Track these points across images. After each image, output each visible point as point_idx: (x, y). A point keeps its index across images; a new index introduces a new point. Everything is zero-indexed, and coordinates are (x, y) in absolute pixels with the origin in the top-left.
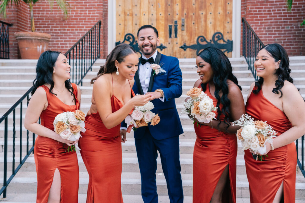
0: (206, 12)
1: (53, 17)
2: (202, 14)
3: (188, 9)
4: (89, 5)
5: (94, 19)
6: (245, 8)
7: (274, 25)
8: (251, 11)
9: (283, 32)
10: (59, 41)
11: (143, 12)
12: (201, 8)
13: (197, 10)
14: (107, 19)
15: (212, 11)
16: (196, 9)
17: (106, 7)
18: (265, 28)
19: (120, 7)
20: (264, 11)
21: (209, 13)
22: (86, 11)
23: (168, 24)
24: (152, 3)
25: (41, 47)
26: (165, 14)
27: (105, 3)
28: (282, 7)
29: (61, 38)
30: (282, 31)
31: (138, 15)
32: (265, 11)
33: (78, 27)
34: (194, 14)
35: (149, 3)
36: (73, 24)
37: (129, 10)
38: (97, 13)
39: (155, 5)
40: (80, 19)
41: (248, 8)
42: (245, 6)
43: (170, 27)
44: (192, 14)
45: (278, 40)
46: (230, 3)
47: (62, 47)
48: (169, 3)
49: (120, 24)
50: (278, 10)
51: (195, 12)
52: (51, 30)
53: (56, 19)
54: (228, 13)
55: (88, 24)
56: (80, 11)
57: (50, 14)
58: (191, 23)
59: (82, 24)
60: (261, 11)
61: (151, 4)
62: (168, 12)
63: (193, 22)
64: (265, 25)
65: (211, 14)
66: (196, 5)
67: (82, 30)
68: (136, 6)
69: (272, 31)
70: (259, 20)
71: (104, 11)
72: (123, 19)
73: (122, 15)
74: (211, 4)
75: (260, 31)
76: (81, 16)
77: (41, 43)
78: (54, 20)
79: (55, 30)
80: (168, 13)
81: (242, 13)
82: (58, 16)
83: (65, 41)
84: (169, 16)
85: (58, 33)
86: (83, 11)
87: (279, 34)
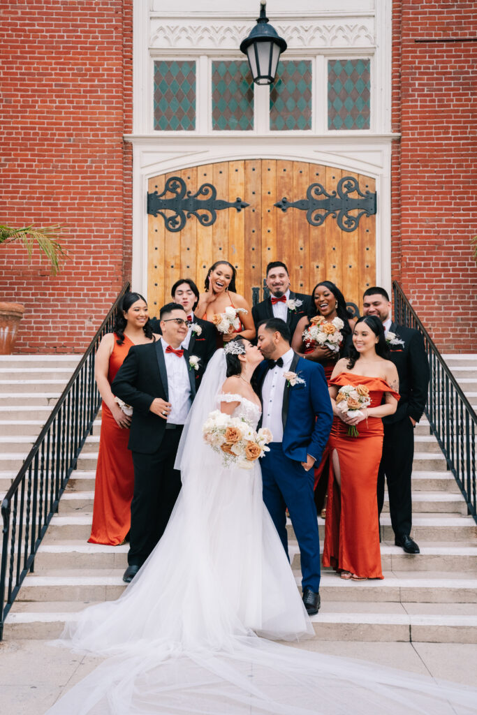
0: (325, 265)
1: (21, 268)
2: (318, 267)
3: (289, 257)
4: (95, 247)
5: (105, 274)
6: (400, 257)
7: (455, 292)
8: (411, 264)
9: (471, 306)
10: (31, 317)
11: (202, 262)
12: (314, 257)
13: (308, 258)
14: (130, 273)
15: (337, 262)
16: (305, 258)
17: (129, 251)
18: (437, 298)
19: (157, 251)
20: (435, 265)
21: (332, 265)
22: (90, 258)
23: (251, 286)
24: (220, 244)
25: (7, 330)
26: (246, 266)
27: (127, 243)
28: (467, 259)
29: (35, 311)
30: (469, 303)
31: (193, 267)
32: (437, 265)
33: (70, 289)
34: (301, 267)
35: (214, 244)
36: (62, 284)
37: (175, 257)
38: (111, 263)
39: (227, 248)
40: (75, 274)
41: (406, 258)
42: (399, 255)
43: (254, 292)
44: (299, 268)
45: (462, 319)
46: (370, 249)
47: (37, 328)
48: (254, 246)
49: (156, 285)
50: (460, 265)
51: (304, 265)
52: (17, 294)
53: (28, 273)
54: (367, 267)
55: (91, 284)
56: (77, 258)
57: (17, 263)
58: (297, 285)
59: (79, 284)
60: (429, 265)
61: (217, 246)
62: (250, 262)
63: (300, 282)
64: (437, 292)
65: (334, 267)
66: (306, 251)
67: (79, 295)
68: (188, 249)
69: (450, 303)
70: (425, 281)
71: (124, 259)
72: (163, 275)
73: (161, 268)
74: (334, 249)
75: (429, 303)
76: (78, 268)
77: (7, 321)
78: (23, 275)
79: (24, 294)
80: (252, 265)
81: (393, 267)
82: (31, 268)
83: (44, 317)
84: (253, 270)
85: (32, 300)
86: (82, 258)
87: (463, 309)
